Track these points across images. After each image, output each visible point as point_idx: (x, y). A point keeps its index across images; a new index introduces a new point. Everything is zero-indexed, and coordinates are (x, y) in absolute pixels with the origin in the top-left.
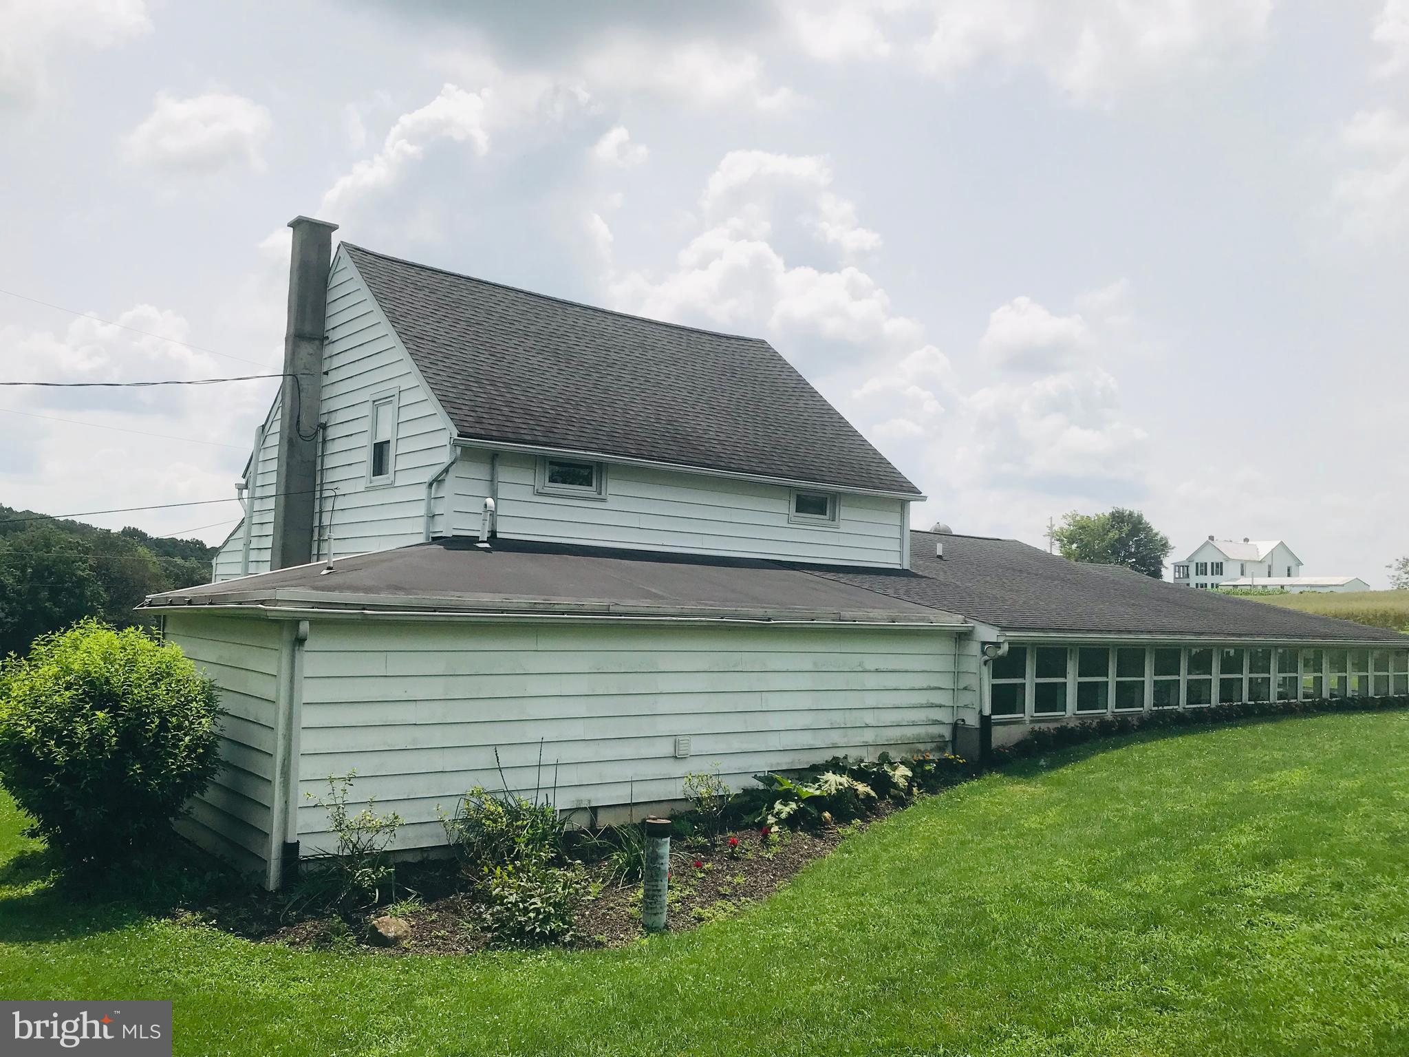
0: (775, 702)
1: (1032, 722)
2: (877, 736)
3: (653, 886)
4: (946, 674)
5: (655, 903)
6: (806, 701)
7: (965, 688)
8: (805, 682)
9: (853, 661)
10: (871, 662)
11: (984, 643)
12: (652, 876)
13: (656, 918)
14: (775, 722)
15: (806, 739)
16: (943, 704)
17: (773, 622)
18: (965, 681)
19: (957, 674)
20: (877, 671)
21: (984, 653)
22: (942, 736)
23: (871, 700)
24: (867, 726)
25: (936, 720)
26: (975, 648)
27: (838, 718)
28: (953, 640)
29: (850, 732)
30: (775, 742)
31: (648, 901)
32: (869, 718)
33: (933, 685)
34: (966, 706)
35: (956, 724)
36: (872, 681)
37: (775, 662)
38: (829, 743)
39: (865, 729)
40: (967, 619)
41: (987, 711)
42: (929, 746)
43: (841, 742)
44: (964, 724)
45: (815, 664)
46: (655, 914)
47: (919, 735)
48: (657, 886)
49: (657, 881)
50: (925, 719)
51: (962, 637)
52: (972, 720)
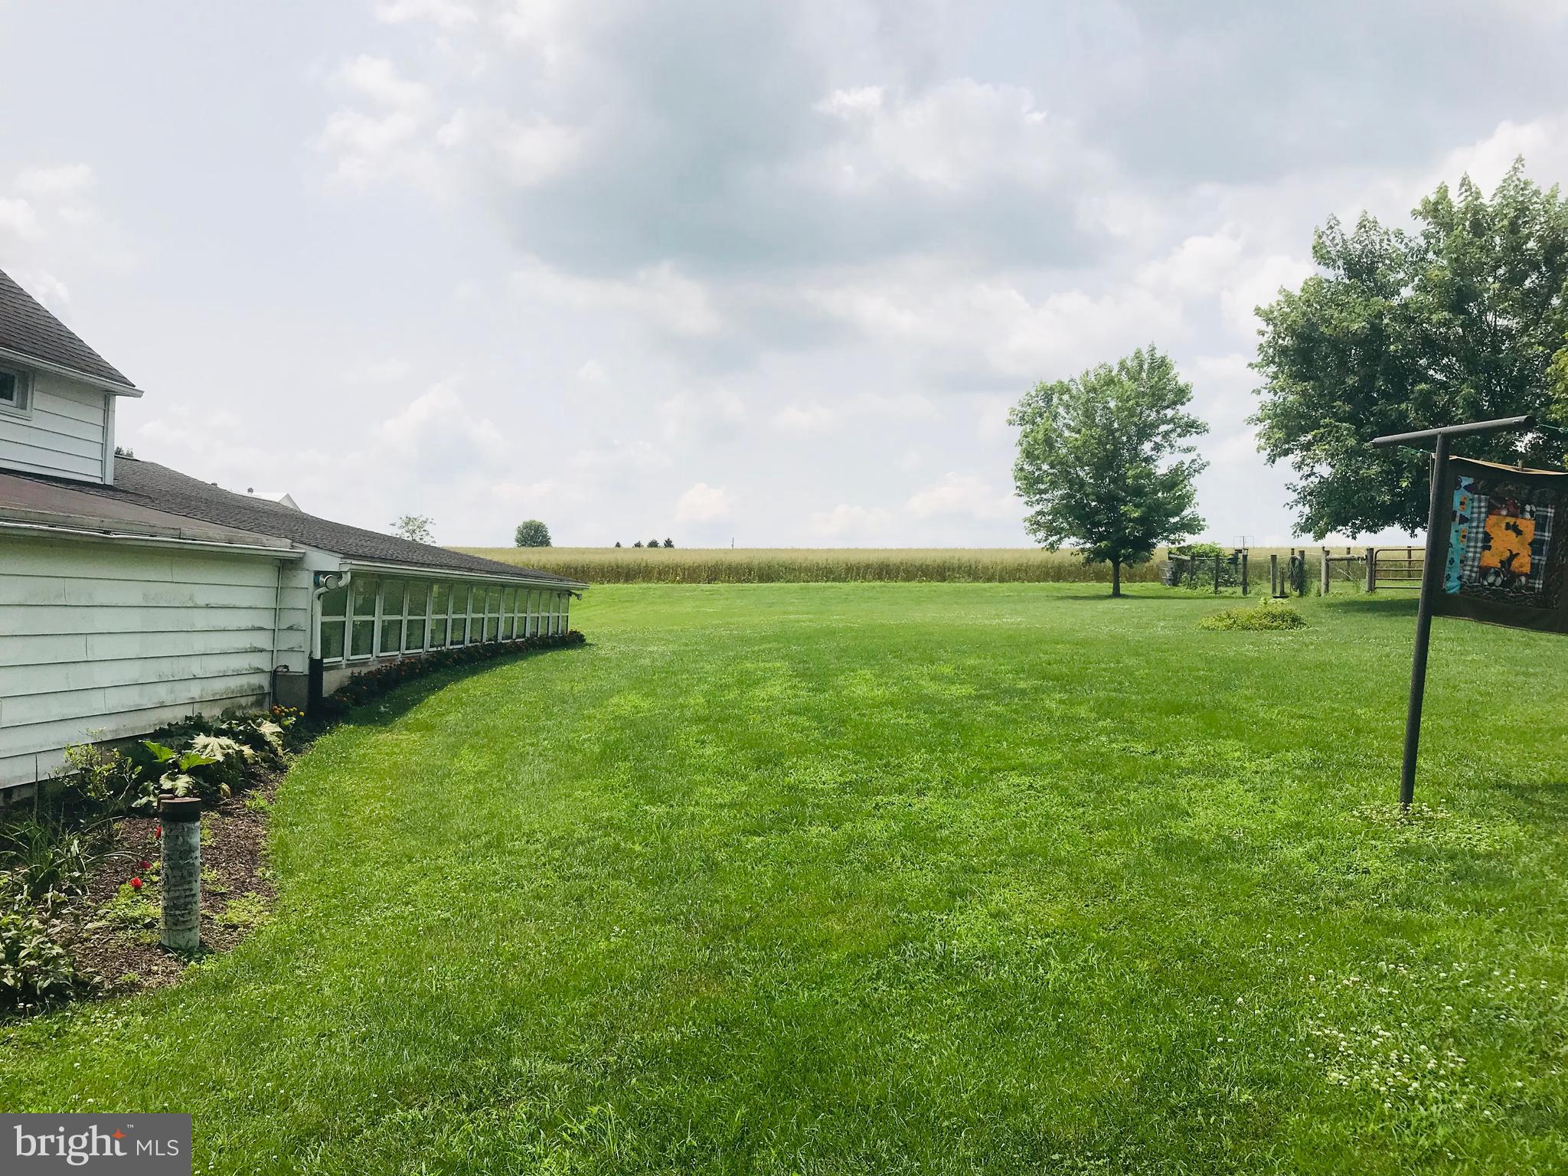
0: (102, 648)
1: (348, 666)
2: (203, 690)
3: (185, 890)
4: (267, 612)
5: (189, 913)
6: (131, 647)
7: (290, 628)
8: (134, 620)
9: (180, 594)
10: (202, 596)
11: (317, 573)
12: (182, 877)
13: (187, 935)
14: (103, 676)
15: (131, 698)
16: (264, 648)
17: (114, 536)
18: (288, 619)
19: (277, 612)
20: (208, 606)
21: (317, 585)
22: (261, 687)
23: (199, 643)
24: (195, 678)
25: (258, 669)
26: (305, 579)
27: (166, 668)
28: (277, 569)
29: (178, 685)
30: (98, 703)
31: (178, 912)
32: (196, 667)
33: (257, 625)
34: (291, 650)
35: (275, 671)
36: (201, 620)
37: (105, 593)
38: (156, 701)
39: (192, 682)
40: (294, 544)
41: (318, 656)
42: (251, 699)
43: (168, 699)
44: (288, 671)
45: (145, 596)
46: (190, 930)
47: (241, 686)
48: (191, 890)
49: (190, 882)
50: (248, 667)
51: (286, 566)
52: (299, 665)
